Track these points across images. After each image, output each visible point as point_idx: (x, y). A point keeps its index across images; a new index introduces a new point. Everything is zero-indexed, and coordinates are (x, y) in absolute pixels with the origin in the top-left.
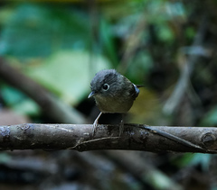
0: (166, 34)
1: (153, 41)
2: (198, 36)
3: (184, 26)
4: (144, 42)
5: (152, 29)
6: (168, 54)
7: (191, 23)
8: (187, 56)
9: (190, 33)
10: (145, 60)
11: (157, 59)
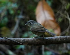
0: (12, 12)
1: (8, 14)
2: (21, 13)
3: (17, 10)
4: (6, 14)
5: (8, 11)
6: (13, 17)
7: (19, 9)
8: (18, 18)
9: (19, 12)
10: (6, 19)
11: (9, 19)
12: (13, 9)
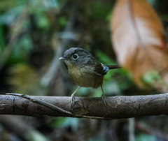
0: (43, 22)
1: (33, 28)
2: (69, 24)
3: (58, 16)
4: (26, 28)
5: (32, 18)
6: (45, 38)
7: (63, 14)
8: (60, 40)
9: (63, 21)
10: (27, 43)
11: (36, 42)
12: (47, 14)
